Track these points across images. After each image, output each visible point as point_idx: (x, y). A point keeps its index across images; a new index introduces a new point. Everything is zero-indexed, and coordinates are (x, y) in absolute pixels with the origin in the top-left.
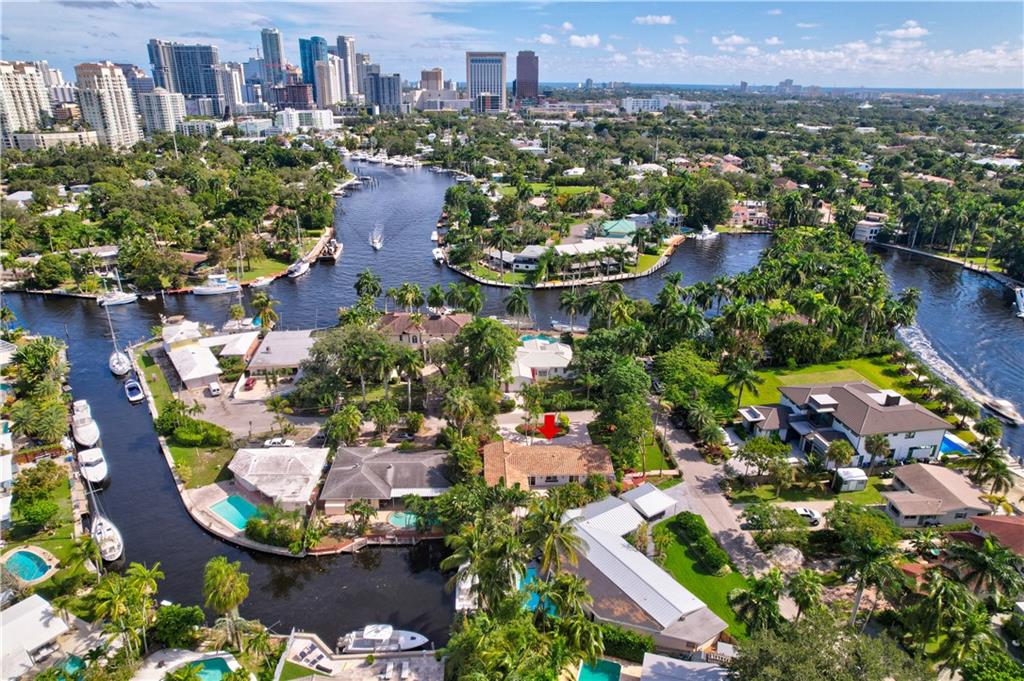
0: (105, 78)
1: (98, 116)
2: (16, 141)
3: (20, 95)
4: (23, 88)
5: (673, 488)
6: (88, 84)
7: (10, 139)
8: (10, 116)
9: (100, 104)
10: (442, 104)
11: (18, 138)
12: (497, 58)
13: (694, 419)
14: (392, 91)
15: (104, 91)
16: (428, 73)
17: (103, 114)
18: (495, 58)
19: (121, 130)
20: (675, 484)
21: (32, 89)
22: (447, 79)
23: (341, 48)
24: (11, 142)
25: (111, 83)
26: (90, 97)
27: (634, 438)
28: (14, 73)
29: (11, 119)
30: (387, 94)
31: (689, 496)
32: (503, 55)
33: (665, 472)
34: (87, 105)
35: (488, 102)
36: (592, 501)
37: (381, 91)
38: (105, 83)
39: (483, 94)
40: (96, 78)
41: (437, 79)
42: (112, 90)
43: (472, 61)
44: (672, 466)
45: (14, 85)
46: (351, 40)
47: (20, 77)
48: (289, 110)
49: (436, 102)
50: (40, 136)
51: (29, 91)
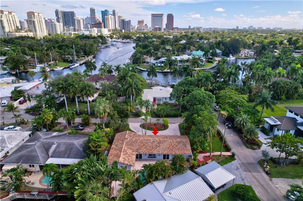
0: (36, 16)
1: (33, 28)
2: (8, 35)
3: (10, 21)
4: (11, 19)
5: (229, 164)
6: (31, 18)
7: (6, 34)
8: (6, 27)
9: (34, 24)
10: (143, 29)
11: (8, 34)
12: (161, 16)
13: (239, 122)
14: (128, 25)
15: (35, 20)
16: (140, 21)
17: (35, 27)
18: (160, 16)
19: (41, 32)
20: (230, 162)
21: (14, 19)
22: (146, 24)
23: (114, 14)
24: (6, 35)
25: (38, 18)
26: (31, 22)
27: (205, 132)
28: (8, 14)
29: (6, 28)
30: (126, 26)
31: (240, 170)
32: (162, 15)
33: (224, 153)
34: (30, 24)
35: (158, 29)
36: (175, 174)
37: (125, 25)
38: (36, 18)
39: (156, 27)
40: (33, 16)
41: (143, 23)
42: (38, 20)
43: (153, 17)
44: (228, 149)
45: (8, 18)
46: (117, 11)
47: (10, 16)
48: (94, 28)
49: (142, 29)
50: (15, 33)
51: (13, 20)
